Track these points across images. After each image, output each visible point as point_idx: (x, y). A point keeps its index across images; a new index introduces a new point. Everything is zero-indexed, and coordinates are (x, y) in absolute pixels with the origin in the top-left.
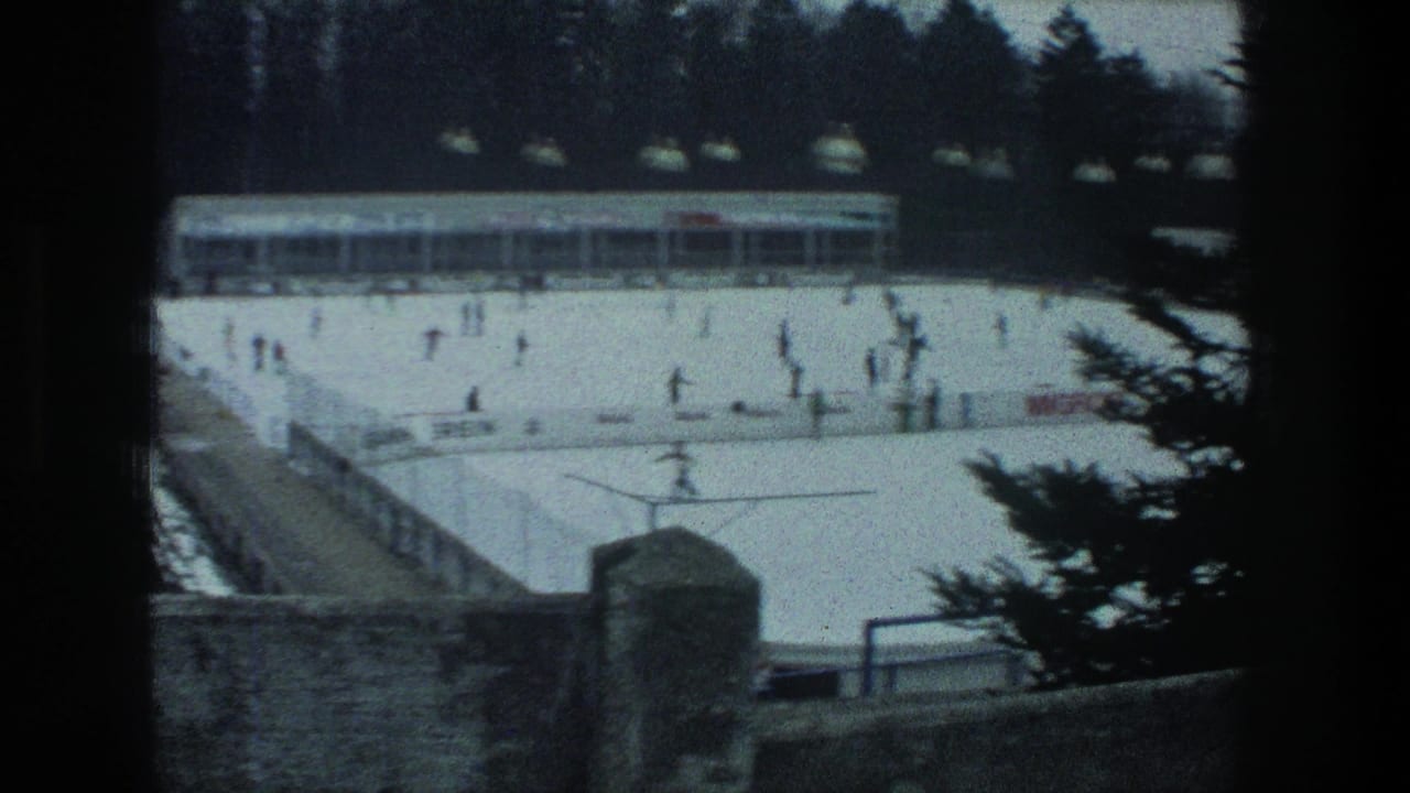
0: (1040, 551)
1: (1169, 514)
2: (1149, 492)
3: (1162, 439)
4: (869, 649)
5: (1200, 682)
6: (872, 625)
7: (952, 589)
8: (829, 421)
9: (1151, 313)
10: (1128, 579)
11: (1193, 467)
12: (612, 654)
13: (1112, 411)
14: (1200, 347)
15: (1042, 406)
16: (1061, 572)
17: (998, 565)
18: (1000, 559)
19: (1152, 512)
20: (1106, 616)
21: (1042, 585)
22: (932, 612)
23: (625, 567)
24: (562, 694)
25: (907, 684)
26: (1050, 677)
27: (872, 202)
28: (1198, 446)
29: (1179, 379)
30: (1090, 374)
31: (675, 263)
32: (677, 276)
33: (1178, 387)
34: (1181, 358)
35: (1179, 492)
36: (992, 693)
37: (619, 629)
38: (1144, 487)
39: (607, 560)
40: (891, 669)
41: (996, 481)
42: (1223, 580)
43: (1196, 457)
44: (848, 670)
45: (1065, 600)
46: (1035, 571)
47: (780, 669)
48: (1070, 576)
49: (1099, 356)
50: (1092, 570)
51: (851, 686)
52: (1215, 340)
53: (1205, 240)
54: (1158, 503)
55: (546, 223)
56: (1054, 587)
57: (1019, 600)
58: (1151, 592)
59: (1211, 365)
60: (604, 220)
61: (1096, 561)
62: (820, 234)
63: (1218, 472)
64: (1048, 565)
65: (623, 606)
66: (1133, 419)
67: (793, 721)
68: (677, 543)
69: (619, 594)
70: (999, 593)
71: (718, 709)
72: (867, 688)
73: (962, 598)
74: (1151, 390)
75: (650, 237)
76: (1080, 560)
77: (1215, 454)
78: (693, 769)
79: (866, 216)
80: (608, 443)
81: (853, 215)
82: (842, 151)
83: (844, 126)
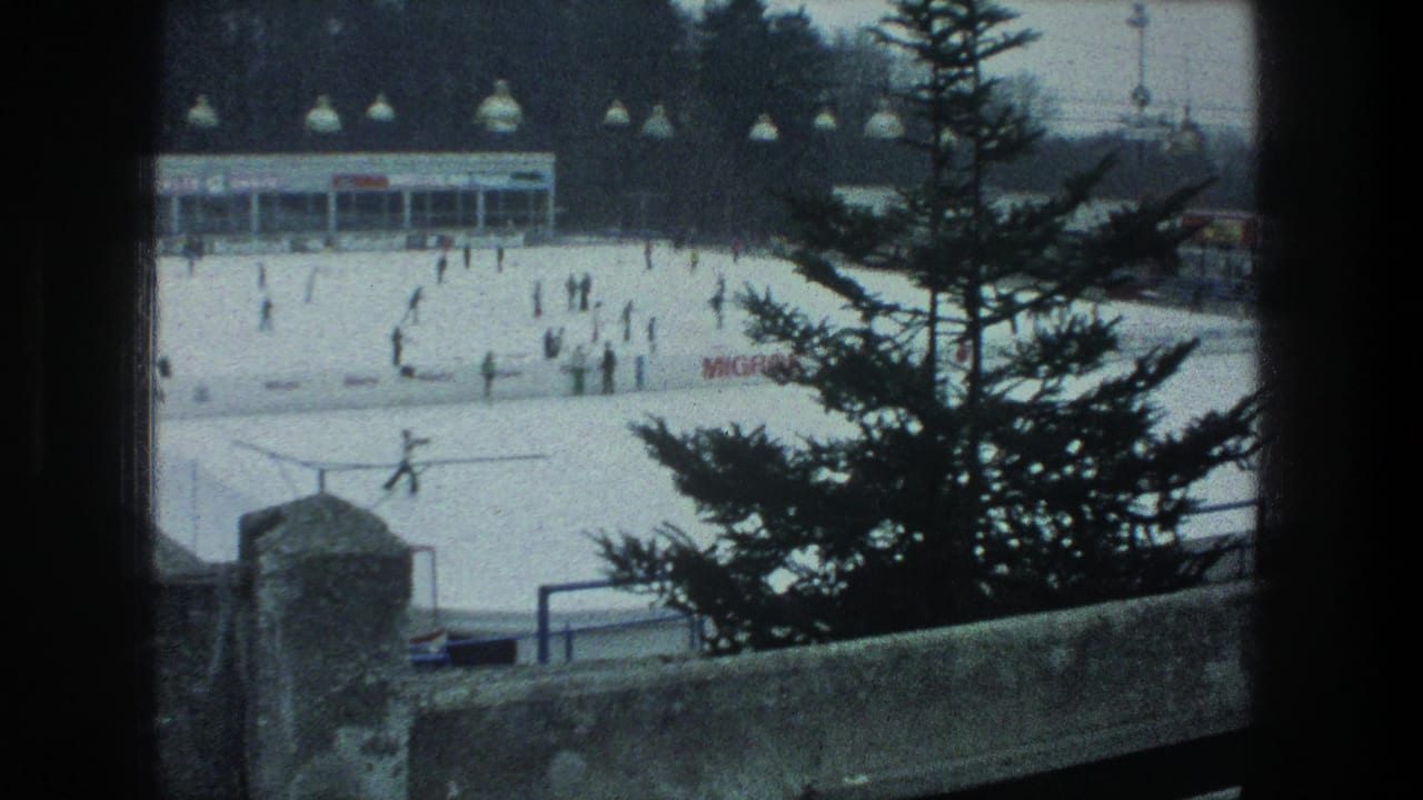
0: (711, 514)
1: (842, 478)
2: (821, 455)
3: (832, 402)
4: (543, 614)
5: (870, 649)
6: (545, 592)
7: (617, 552)
8: (498, 385)
9: (818, 272)
10: (802, 544)
11: (866, 429)
12: (263, 623)
13: (782, 372)
14: (872, 309)
15: (717, 368)
16: (732, 535)
17: (664, 528)
18: (666, 524)
19: (824, 474)
20: (780, 581)
21: (714, 548)
22: (603, 577)
23: (277, 533)
24: (214, 667)
25: (584, 651)
26: (723, 643)
27: (543, 163)
28: (870, 408)
29: (849, 340)
30: (757, 336)
31: (343, 226)
32: (346, 239)
33: (850, 349)
34: (853, 319)
35: (855, 455)
36: (666, 659)
37: (268, 598)
38: (816, 449)
39: (255, 529)
40: (569, 636)
41: (663, 445)
42: (902, 542)
43: (871, 418)
44: (524, 635)
45: (736, 564)
46: (703, 532)
47: (452, 637)
48: (743, 540)
49: (769, 317)
50: (764, 533)
51: (528, 653)
52: (887, 300)
53: (870, 199)
54: (833, 466)
55: (215, 187)
56: (725, 552)
57: (690, 566)
58: (825, 557)
59: (882, 325)
60: (272, 184)
61: (768, 525)
62: (492, 196)
63: (898, 436)
64: (721, 530)
65: (272, 575)
66: (803, 380)
67: (454, 690)
68: (328, 510)
69: (266, 563)
70: (667, 557)
71: (370, 680)
72: (543, 655)
73: (630, 563)
74: (821, 351)
75: (320, 201)
76: (752, 524)
77: (890, 416)
78: (348, 740)
79: (534, 176)
80: (276, 410)
81: (518, 176)
82: (500, 109)
83: (500, 83)
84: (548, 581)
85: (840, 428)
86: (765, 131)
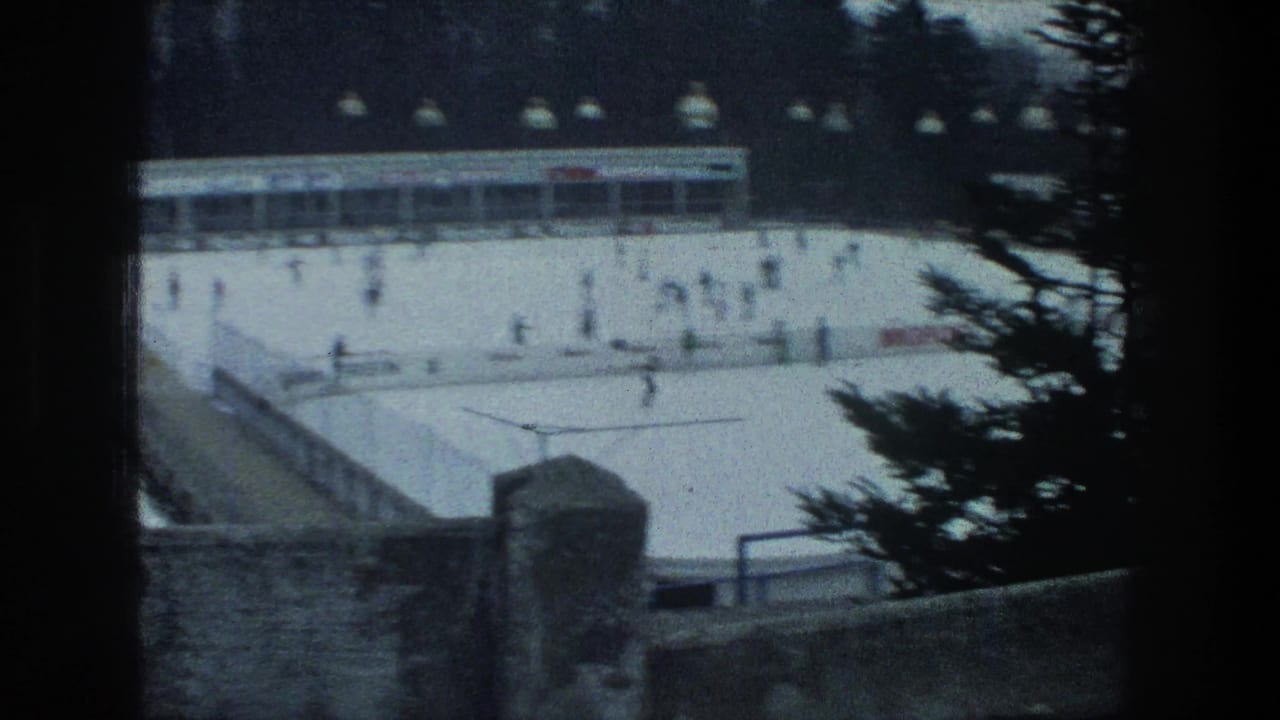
0: (897, 472)
1: (1014, 435)
2: (997, 415)
3: (1007, 368)
4: (741, 563)
5: (1048, 590)
6: (744, 540)
7: (818, 506)
9: (994, 252)
10: (976, 495)
11: (1034, 391)
12: (514, 571)
13: (960, 342)
14: (1039, 282)
15: (894, 338)
16: (918, 490)
17: (860, 483)
18: (863, 479)
19: (998, 433)
20: (959, 529)
21: (902, 500)
22: (798, 526)
23: (523, 493)
24: (469, 609)
25: (778, 593)
26: (910, 586)
27: (735, 157)
28: (1041, 372)
29: (1024, 313)
30: (939, 308)
31: (561, 214)
32: (562, 226)
33: (1018, 319)
34: (1022, 293)
35: (1026, 416)
36: (856, 601)
37: (518, 549)
38: (992, 410)
39: (506, 488)
40: (763, 580)
41: (857, 409)
42: (1067, 494)
43: (1038, 382)
44: (721, 581)
45: (923, 514)
46: (894, 489)
47: (663, 581)
48: (924, 492)
49: (948, 293)
50: (947, 487)
51: (726, 597)
52: (1050, 275)
53: (1040, 185)
54: (1003, 425)
55: (442, 180)
56: (911, 504)
57: (880, 516)
58: (999, 506)
59: (1050, 299)
60: (494, 176)
61: (949, 480)
62: (691, 185)
63: (1060, 396)
64: (904, 484)
65: (523, 529)
66: (981, 350)
67: (679, 629)
68: (575, 472)
69: (518, 518)
70: (862, 509)
71: (611, 621)
72: (741, 597)
73: (827, 515)
74: (996, 322)
75: (534, 190)
76: (934, 479)
77: (1055, 380)
78: (591, 677)
79: (727, 168)
80: (501, 379)
81: (715, 167)
82: (698, 108)
83: (698, 85)
84: (749, 531)
85: (1011, 391)
86: (931, 125)
